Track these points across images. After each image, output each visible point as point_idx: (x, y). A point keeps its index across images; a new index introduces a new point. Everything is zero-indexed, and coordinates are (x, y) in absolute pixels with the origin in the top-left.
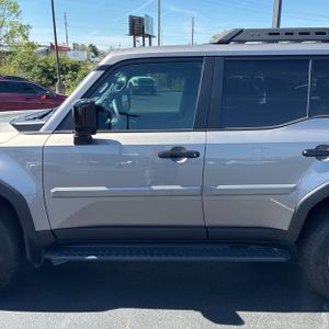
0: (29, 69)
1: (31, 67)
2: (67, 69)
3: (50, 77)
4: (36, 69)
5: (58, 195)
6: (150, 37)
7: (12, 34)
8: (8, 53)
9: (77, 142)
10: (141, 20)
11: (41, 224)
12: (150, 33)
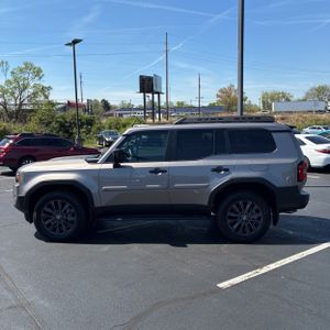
0: (48, 124)
1: (50, 123)
2: (83, 124)
3: (67, 131)
4: (54, 125)
5: (106, 190)
6: (159, 93)
7: (35, 94)
8: (30, 111)
9: (114, 167)
10: (150, 79)
11: (97, 204)
12: (158, 90)
